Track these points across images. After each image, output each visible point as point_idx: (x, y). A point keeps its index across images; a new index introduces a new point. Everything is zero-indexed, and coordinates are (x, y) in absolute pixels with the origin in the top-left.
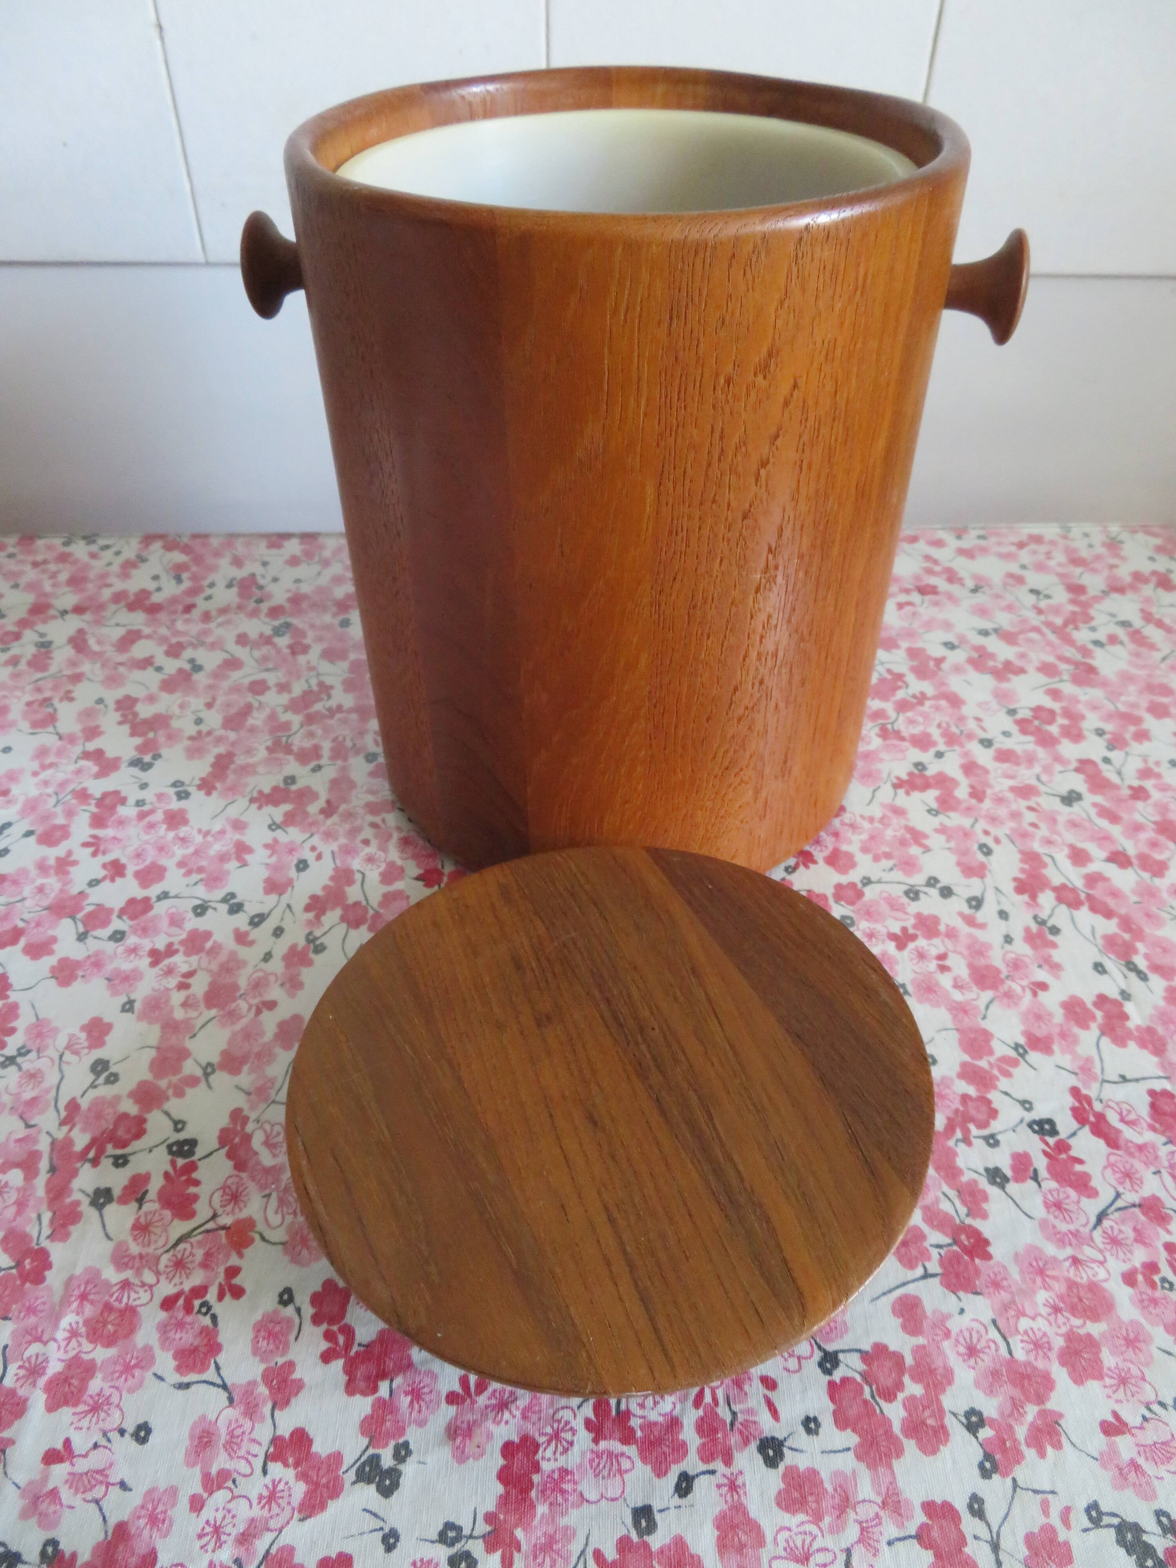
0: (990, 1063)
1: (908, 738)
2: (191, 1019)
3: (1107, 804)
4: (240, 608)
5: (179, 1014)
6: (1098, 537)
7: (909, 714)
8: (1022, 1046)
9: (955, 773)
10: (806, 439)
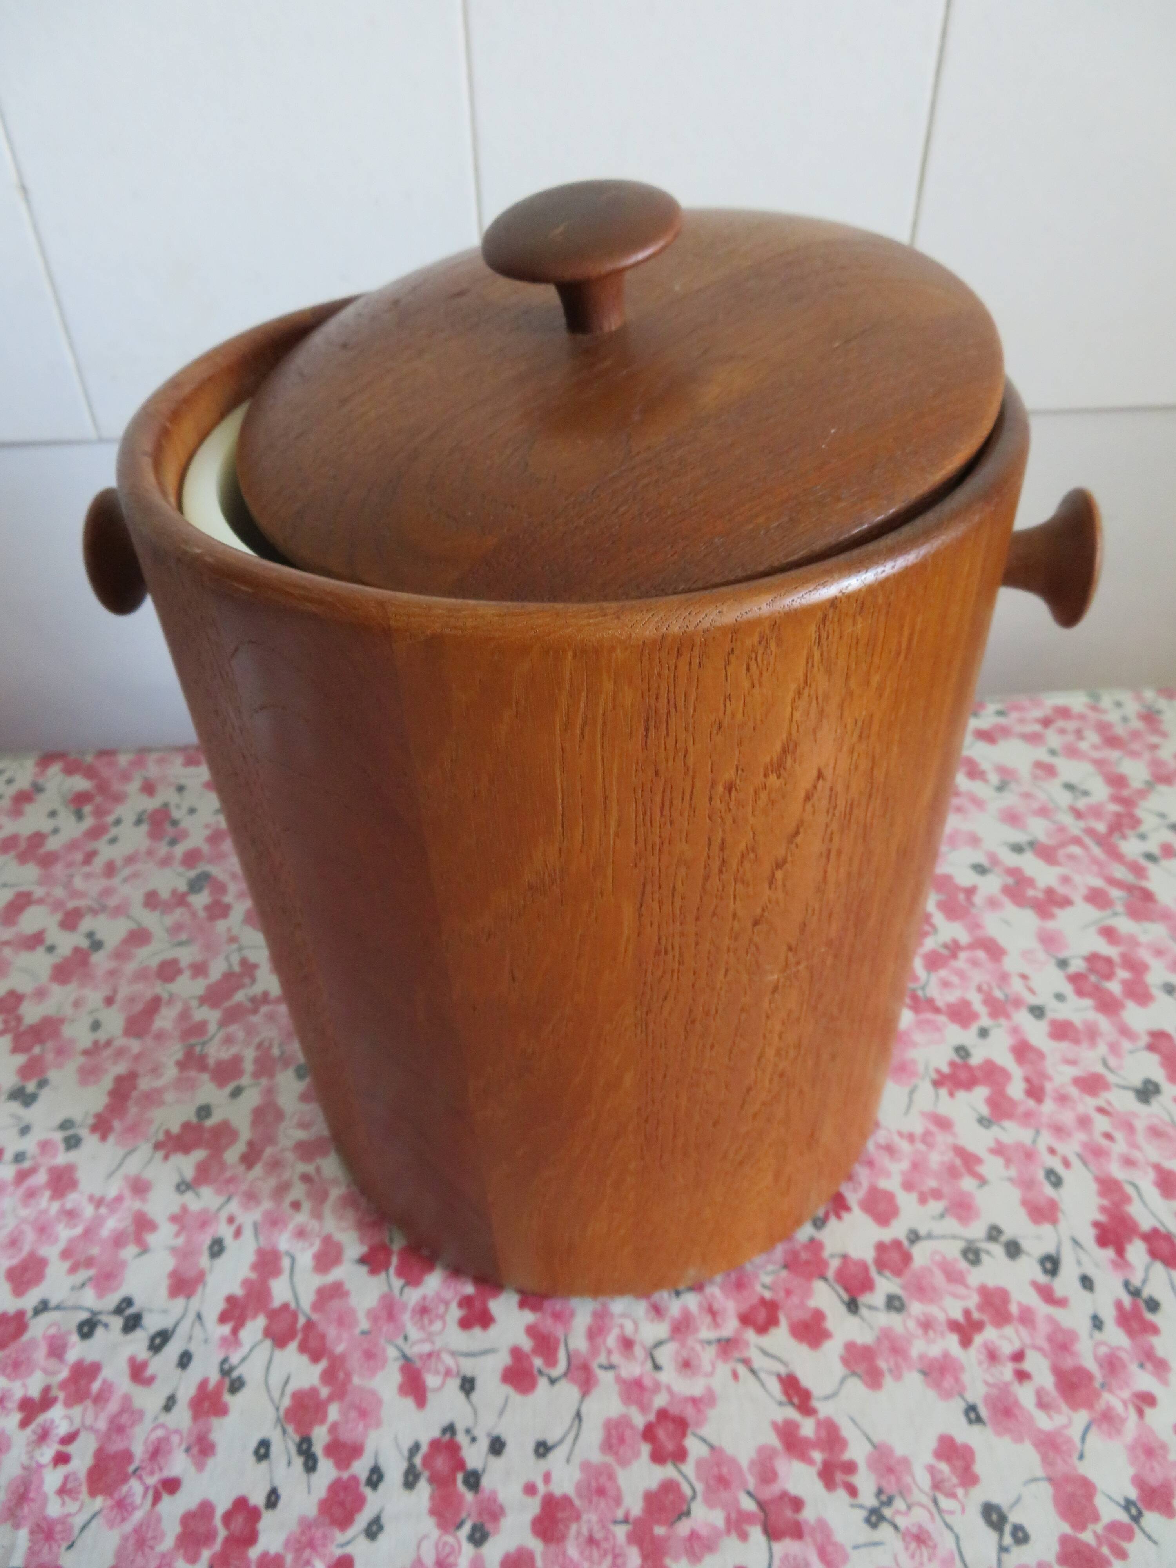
0: (1095, 1533)
1: (944, 1009)
2: (69, 1515)
4: (150, 853)
5: (54, 1509)
6: (1132, 707)
7: (943, 973)
8: (1133, 1503)
9: (1006, 1060)
10: (834, 826)
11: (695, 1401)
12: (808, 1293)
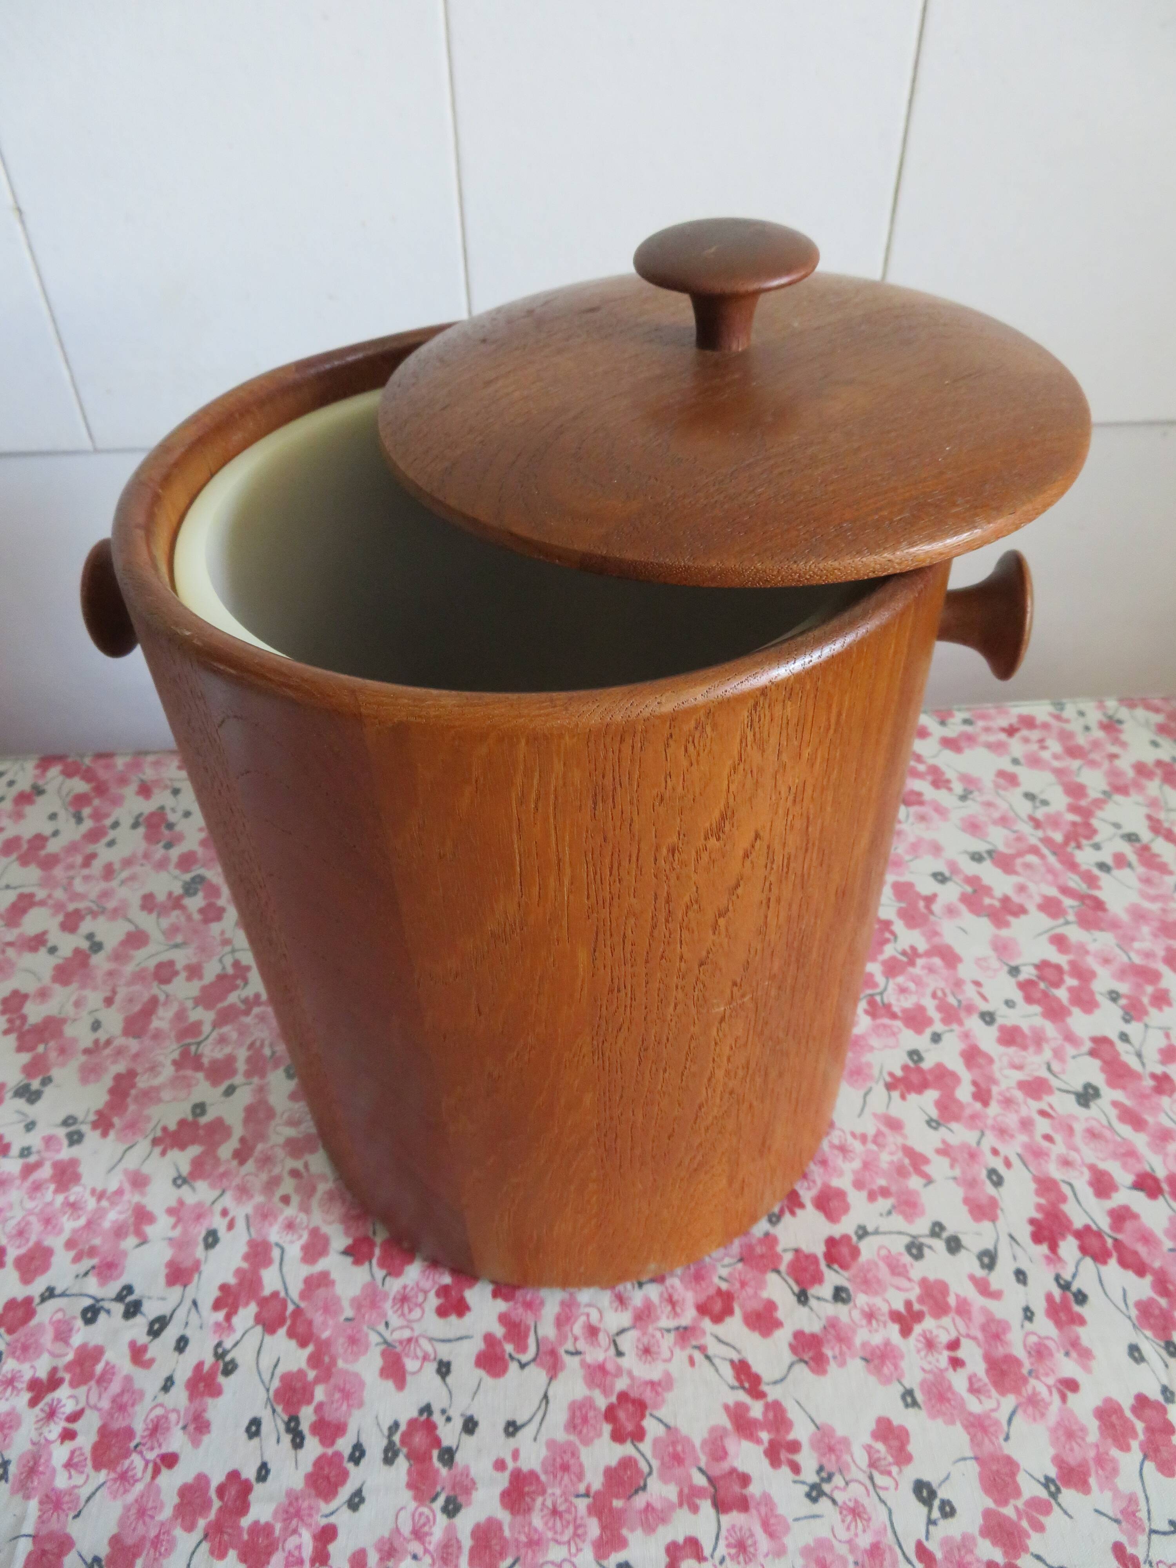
0: (1017, 1509)
1: (900, 1014)
2: (75, 1487)
3: (1128, 1103)
4: (146, 856)
5: (61, 1481)
6: (1094, 716)
7: (900, 979)
8: (1052, 1481)
9: (956, 1064)
10: (773, 878)
11: (653, 1384)
12: (761, 1284)
